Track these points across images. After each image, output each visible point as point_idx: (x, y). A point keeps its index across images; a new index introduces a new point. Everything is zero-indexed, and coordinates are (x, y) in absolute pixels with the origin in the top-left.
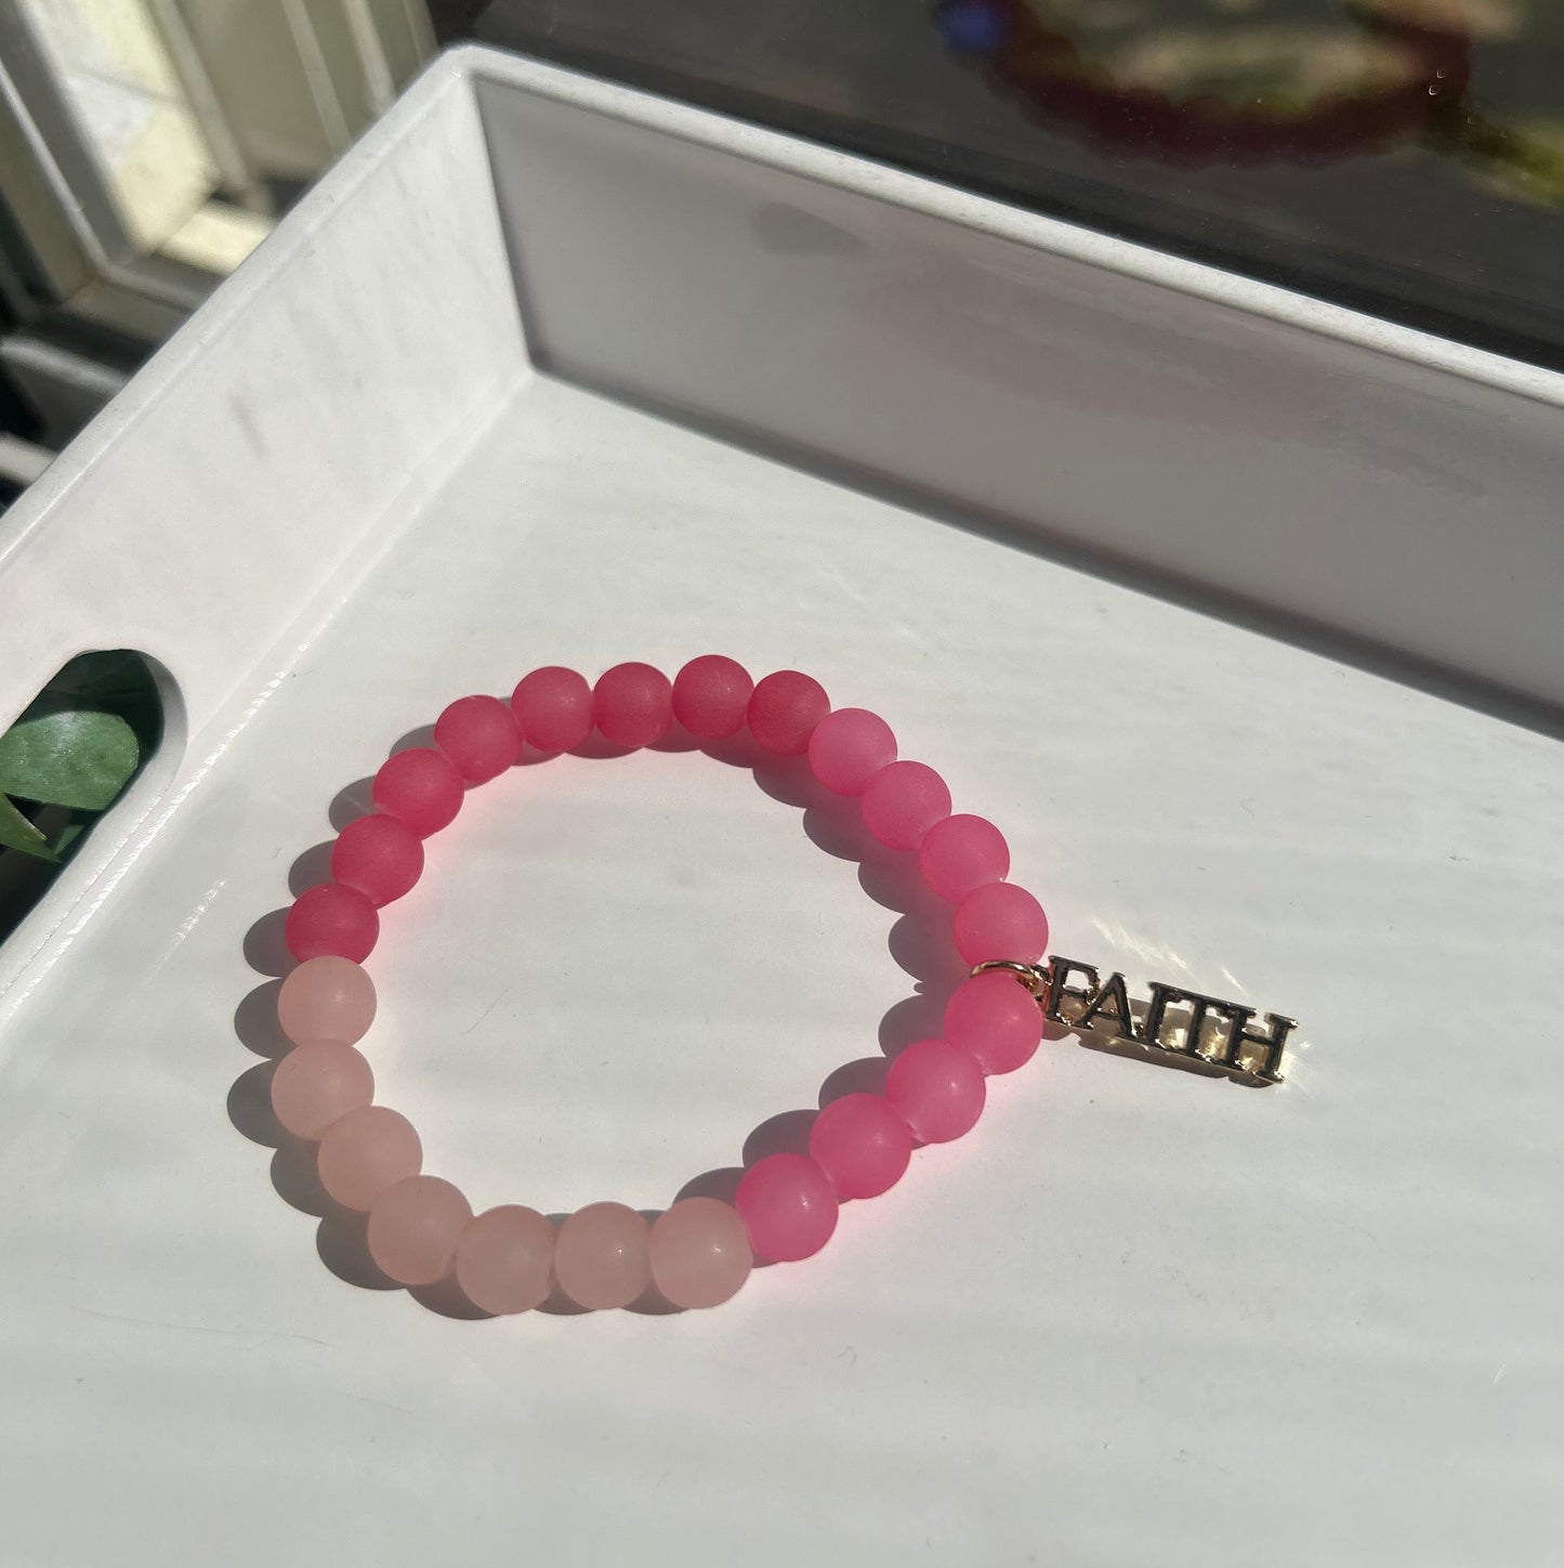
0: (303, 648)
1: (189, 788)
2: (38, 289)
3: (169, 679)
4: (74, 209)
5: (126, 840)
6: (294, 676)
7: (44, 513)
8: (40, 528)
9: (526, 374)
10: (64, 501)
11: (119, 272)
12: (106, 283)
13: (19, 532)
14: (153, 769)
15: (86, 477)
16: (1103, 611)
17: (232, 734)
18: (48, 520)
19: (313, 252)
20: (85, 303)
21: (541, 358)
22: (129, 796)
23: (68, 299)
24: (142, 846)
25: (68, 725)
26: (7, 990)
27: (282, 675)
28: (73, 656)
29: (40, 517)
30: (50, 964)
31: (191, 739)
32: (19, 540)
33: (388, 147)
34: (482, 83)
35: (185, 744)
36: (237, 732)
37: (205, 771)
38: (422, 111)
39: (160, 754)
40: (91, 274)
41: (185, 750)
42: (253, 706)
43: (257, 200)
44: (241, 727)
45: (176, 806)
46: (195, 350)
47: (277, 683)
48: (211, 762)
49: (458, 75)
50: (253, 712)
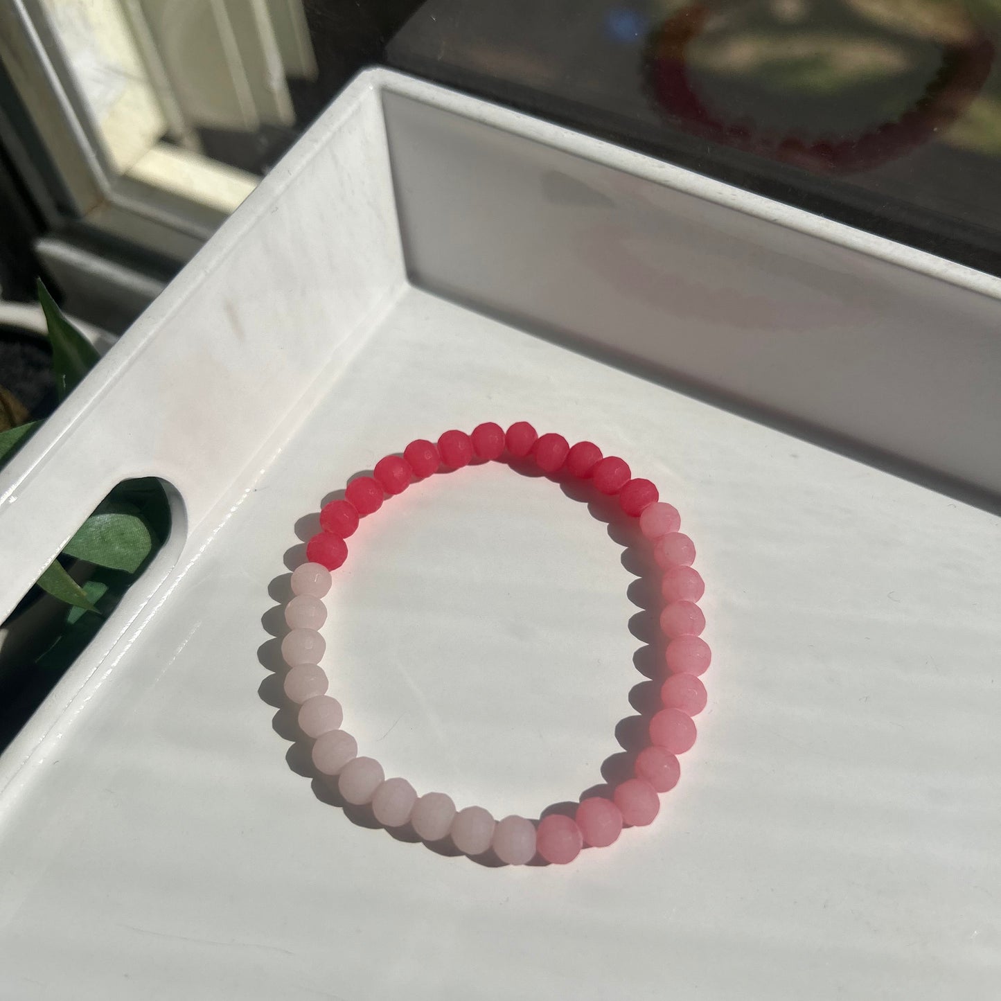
0: (262, 472)
2: (65, 208)
3: (177, 495)
4: (91, 156)
5: (146, 603)
6: (255, 490)
7: (103, 387)
9: (405, 287)
11: (119, 199)
12: (110, 204)
13: (87, 401)
14: (164, 554)
18: (106, 392)
19: (277, 208)
20: (97, 219)
21: (414, 276)
22: (148, 572)
24: (156, 609)
25: (106, 518)
26: (69, 705)
27: (248, 490)
28: (119, 482)
29: (100, 391)
30: (97, 687)
31: (188, 536)
33: (329, 134)
34: (386, 93)
35: (186, 536)
37: (199, 555)
38: (350, 110)
39: (169, 542)
40: (100, 199)
41: (185, 541)
42: (230, 512)
43: (190, 141)
44: (222, 525)
45: (179, 579)
46: (202, 276)
47: (245, 496)
48: (202, 549)
49: (372, 88)
50: (229, 516)
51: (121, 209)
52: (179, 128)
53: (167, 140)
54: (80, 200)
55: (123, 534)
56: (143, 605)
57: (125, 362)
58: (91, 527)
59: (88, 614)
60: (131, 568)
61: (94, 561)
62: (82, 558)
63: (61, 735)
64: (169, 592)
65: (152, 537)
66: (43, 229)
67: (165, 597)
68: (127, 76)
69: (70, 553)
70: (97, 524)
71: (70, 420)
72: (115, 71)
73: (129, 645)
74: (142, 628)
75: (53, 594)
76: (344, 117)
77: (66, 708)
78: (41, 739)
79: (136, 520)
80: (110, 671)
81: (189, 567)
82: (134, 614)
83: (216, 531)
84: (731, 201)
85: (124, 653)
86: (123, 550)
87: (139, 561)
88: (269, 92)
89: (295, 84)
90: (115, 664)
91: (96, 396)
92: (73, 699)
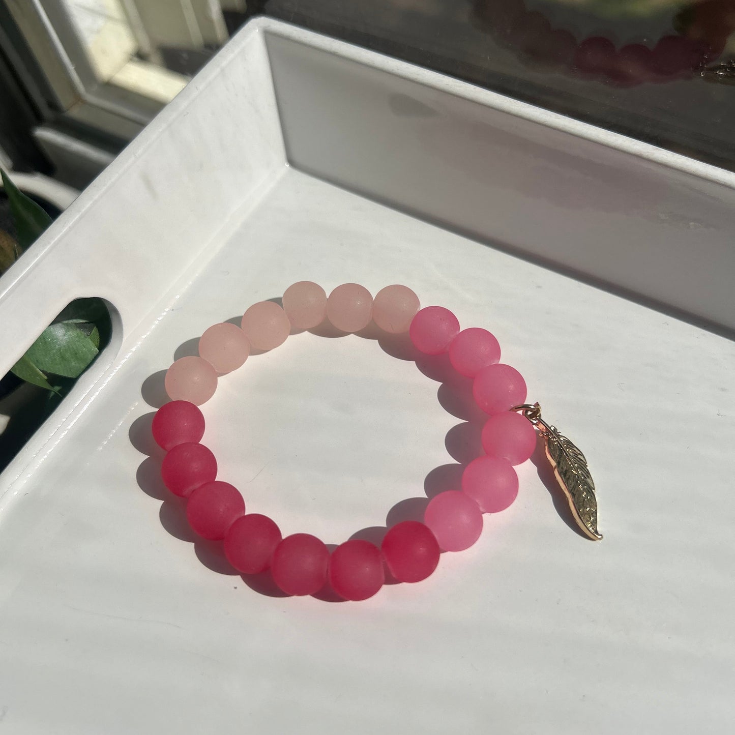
0: (178, 297)
1: (123, 362)
2: (53, 105)
3: (115, 311)
4: (71, 68)
5: (93, 386)
6: (173, 310)
7: (61, 234)
8: (60, 240)
10: (70, 228)
11: (91, 98)
12: (85, 102)
13: (49, 243)
14: (106, 352)
15: (81, 218)
17: (144, 337)
20: (76, 113)
21: (291, 162)
22: (95, 365)
23: (67, 110)
24: (100, 389)
25: (60, 332)
26: (37, 454)
27: (167, 309)
28: (72, 300)
30: (57, 443)
31: (125, 339)
32: (48, 247)
34: (269, 36)
35: (122, 340)
36: (146, 336)
37: (131, 354)
39: (110, 344)
40: (78, 99)
41: (121, 344)
42: (154, 324)
44: (148, 333)
45: (117, 371)
46: (132, 159)
47: (165, 314)
48: (134, 349)
49: (258, 31)
50: (153, 327)
52: (147, 48)
54: (64, 100)
57: (78, 216)
63: (30, 475)
64: (109, 379)
77: (35, 457)
78: (17, 478)
80: (66, 432)
85: (76, 420)
88: (211, 21)
90: (70, 427)
91: (56, 239)
92: (40, 451)
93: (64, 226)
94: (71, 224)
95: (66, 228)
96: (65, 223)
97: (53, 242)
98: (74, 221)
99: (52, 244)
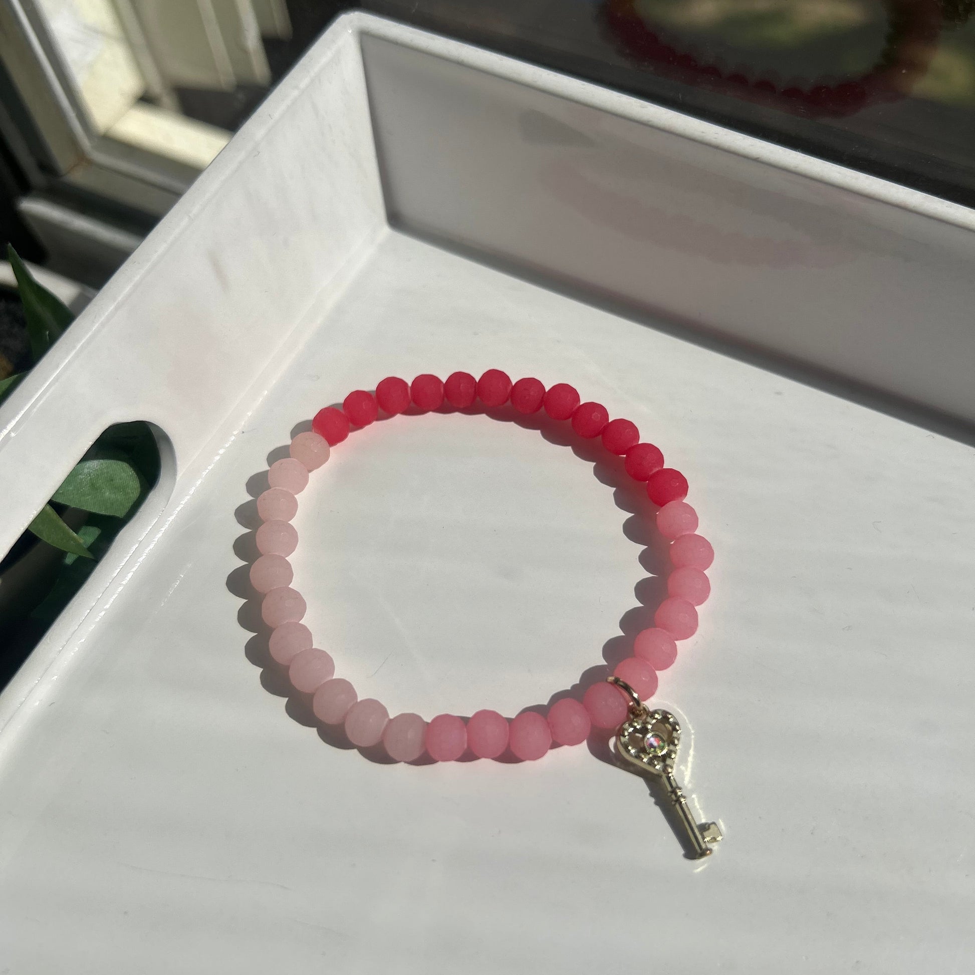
0: (249, 414)
2: (47, 167)
3: (166, 439)
4: (71, 114)
5: (137, 545)
6: (243, 432)
8: (89, 342)
9: (386, 231)
11: (101, 158)
12: (90, 163)
13: (74, 347)
14: (155, 498)
15: (117, 309)
16: (779, 393)
18: (92, 338)
19: (258, 153)
20: (79, 177)
21: (395, 219)
23: (67, 173)
24: (147, 551)
25: (94, 465)
26: (63, 647)
27: (235, 433)
28: (107, 428)
29: (88, 336)
30: (90, 629)
31: (178, 478)
33: (307, 81)
34: (365, 37)
35: (175, 479)
36: (208, 471)
37: (188, 497)
38: (329, 54)
39: (158, 486)
40: (82, 158)
41: (175, 484)
42: (218, 454)
43: (168, 100)
44: (210, 468)
45: (170, 522)
46: (186, 221)
47: (233, 438)
48: (191, 491)
49: (350, 32)
50: (217, 458)
51: (101, 167)
52: (157, 88)
53: (146, 100)
54: (62, 159)
55: (112, 480)
56: (134, 548)
57: (112, 308)
58: (81, 474)
59: (80, 560)
60: (120, 514)
61: (84, 508)
62: (73, 506)
63: (56, 677)
64: (160, 535)
65: (141, 482)
66: (26, 189)
67: (156, 539)
68: (104, 34)
69: (60, 500)
70: (86, 471)
71: (57, 367)
72: (94, 31)
73: (122, 588)
74: (134, 569)
75: (49, 542)
76: (324, 60)
77: (60, 651)
78: (37, 682)
79: (125, 465)
80: (103, 613)
81: (178, 509)
82: (125, 557)
83: (204, 473)
84: (714, 140)
85: (116, 595)
86: (113, 496)
87: (129, 505)
88: (245, 51)
89: (270, 43)
90: (107, 606)
92: (67, 642)
93: (93, 322)
94: (103, 318)
95: (97, 325)
96: (95, 318)
97: (79, 346)
98: (107, 314)
99: (77, 348)
